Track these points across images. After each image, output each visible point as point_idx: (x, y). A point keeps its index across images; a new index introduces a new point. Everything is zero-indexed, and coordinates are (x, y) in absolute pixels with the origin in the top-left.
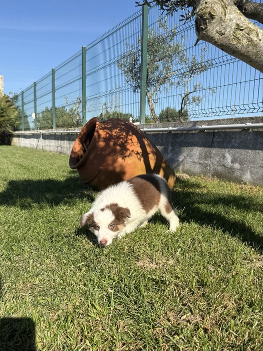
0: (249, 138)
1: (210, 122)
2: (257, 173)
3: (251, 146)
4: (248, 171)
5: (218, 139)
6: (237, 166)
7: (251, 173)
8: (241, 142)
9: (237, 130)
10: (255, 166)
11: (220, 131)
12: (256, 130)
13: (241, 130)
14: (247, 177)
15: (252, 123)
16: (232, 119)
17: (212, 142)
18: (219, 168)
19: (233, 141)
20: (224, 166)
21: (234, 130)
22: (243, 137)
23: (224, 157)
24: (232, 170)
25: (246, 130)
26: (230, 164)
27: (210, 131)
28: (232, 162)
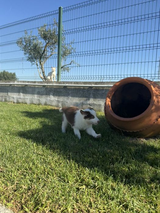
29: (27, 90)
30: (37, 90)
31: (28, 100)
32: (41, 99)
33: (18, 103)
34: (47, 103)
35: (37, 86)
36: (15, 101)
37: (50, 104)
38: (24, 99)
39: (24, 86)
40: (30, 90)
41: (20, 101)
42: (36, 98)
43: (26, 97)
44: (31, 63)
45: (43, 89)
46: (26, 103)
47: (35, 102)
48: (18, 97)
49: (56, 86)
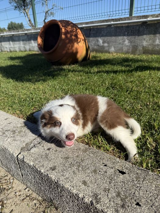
0: (112, 30)
1: (87, 23)
2: (118, 47)
3: (113, 34)
4: (113, 47)
5: (93, 32)
6: (106, 45)
7: (114, 47)
8: (107, 32)
9: (105, 27)
10: (116, 44)
11: (94, 27)
12: (116, 26)
13: (107, 26)
14: (112, 49)
15: (113, 22)
16: (101, 21)
17: (90, 34)
18: (95, 47)
19: (103, 32)
20: (98, 45)
21: (103, 27)
22: (109, 29)
23: (98, 41)
24: (103, 47)
25: (109, 26)
26: (102, 44)
27: (88, 28)
28: (103, 43)
29: (15, 39)
30: (21, 38)
31: (17, 48)
32: (26, 46)
33: (11, 51)
34: (31, 49)
35: (20, 35)
36: (9, 51)
37: (33, 49)
38: (14, 48)
39: (11, 36)
40: (17, 39)
41: (12, 50)
42: (22, 45)
43: (15, 46)
44: (19, 12)
45: (26, 37)
46: (16, 51)
47: (22, 50)
48: (10, 46)
49: (34, 32)
